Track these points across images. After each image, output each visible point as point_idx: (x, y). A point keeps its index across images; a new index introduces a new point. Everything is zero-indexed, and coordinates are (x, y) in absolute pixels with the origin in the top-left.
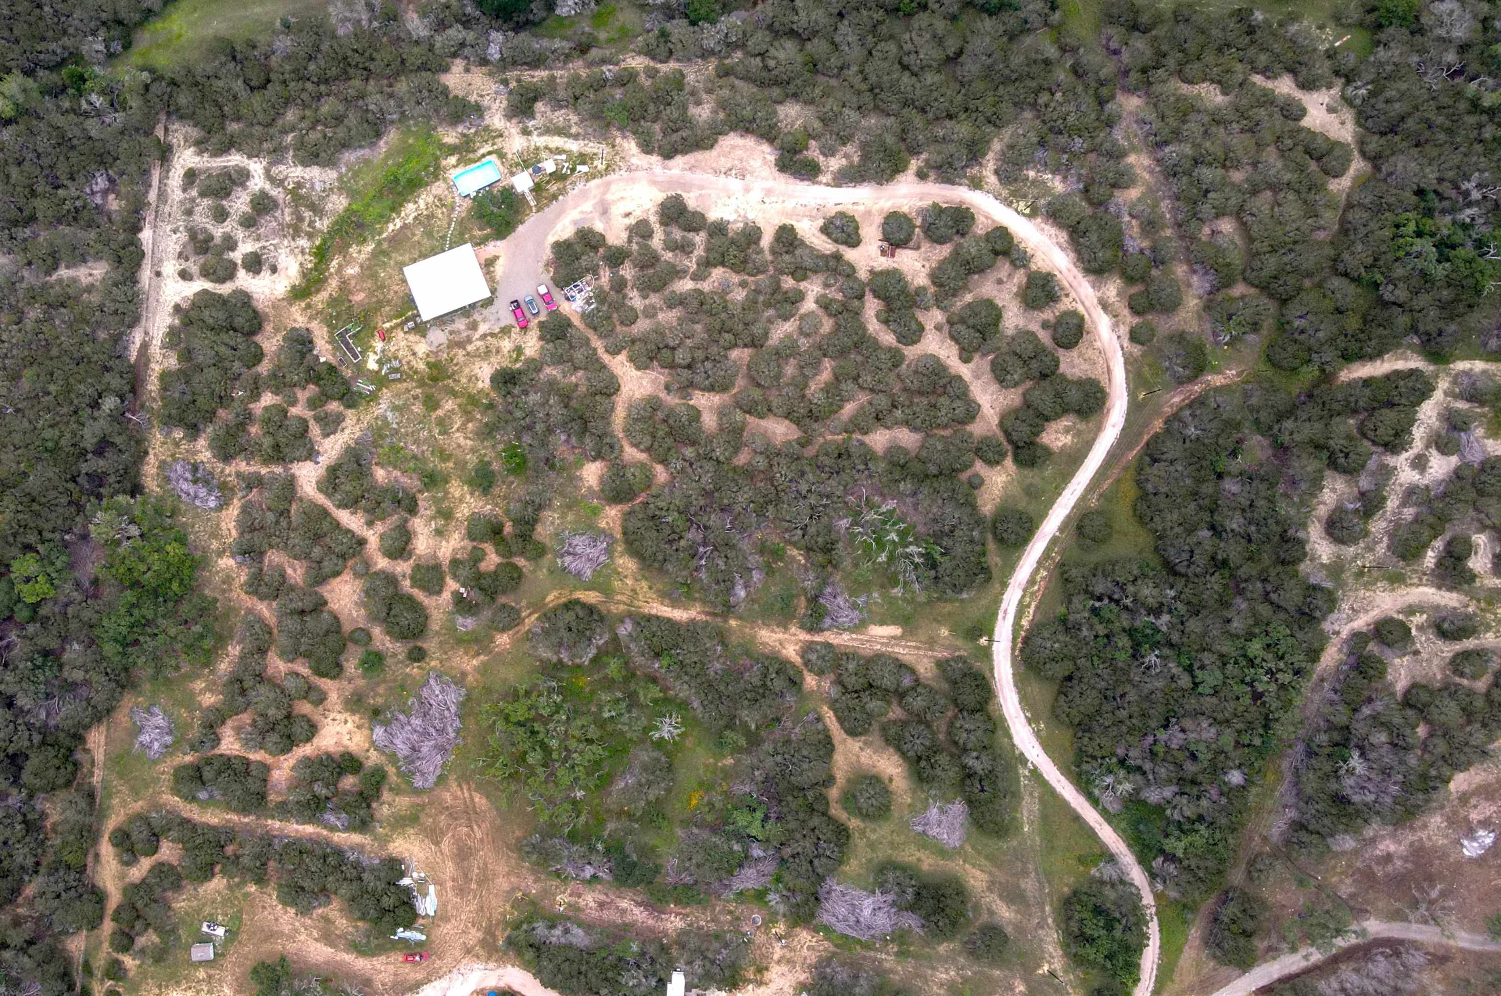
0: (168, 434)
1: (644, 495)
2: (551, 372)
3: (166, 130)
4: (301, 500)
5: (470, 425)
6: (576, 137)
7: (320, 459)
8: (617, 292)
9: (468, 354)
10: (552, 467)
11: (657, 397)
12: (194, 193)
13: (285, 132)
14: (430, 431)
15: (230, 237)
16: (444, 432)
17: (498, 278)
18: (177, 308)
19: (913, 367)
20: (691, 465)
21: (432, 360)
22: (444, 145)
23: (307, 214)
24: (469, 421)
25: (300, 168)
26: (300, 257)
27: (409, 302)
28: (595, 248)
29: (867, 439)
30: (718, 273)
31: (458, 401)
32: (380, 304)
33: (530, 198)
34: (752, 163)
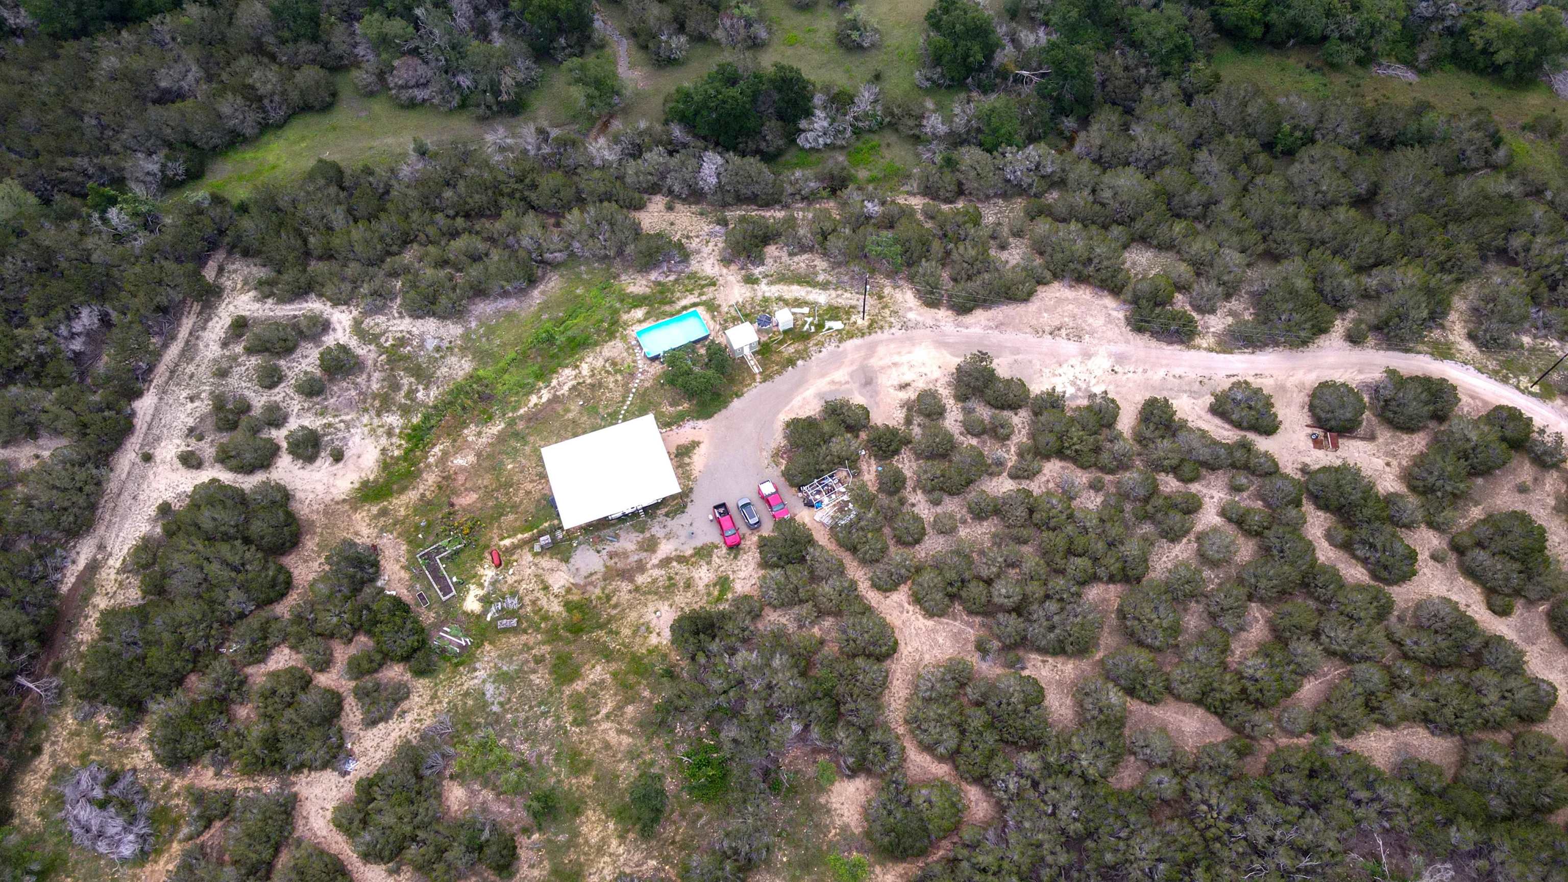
0: (88, 717)
1: (945, 843)
2: (775, 618)
3: (221, 270)
4: (299, 842)
5: (630, 709)
6: (825, 286)
7: (351, 766)
8: (891, 494)
9: (637, 589)
10: (775, 787)
11: (962, 661)
12: (239, 349)
13: (394, 274)
14: (558, 718)
15: (278, 408)
16: (582, 721)
17: (696, 473)
18: (165, 509)
19: (1409, 621)
20: (1035, 785)
21: (575, 597)
22: (628, 295)
23: (406, 381)
24: (629, 701)
25: (407, 320)
26: (384, 441)
27: (549, 506)
28: (853, 429)
29: (1351, 745)
30: (1052, 469)
31: (613, 666)
32: (499, 512)
33: (752, 363)
34: (1090, 320)
